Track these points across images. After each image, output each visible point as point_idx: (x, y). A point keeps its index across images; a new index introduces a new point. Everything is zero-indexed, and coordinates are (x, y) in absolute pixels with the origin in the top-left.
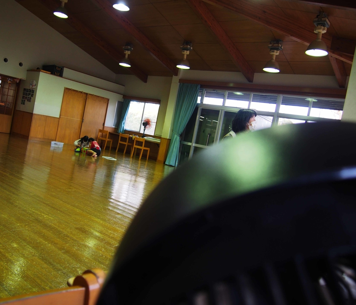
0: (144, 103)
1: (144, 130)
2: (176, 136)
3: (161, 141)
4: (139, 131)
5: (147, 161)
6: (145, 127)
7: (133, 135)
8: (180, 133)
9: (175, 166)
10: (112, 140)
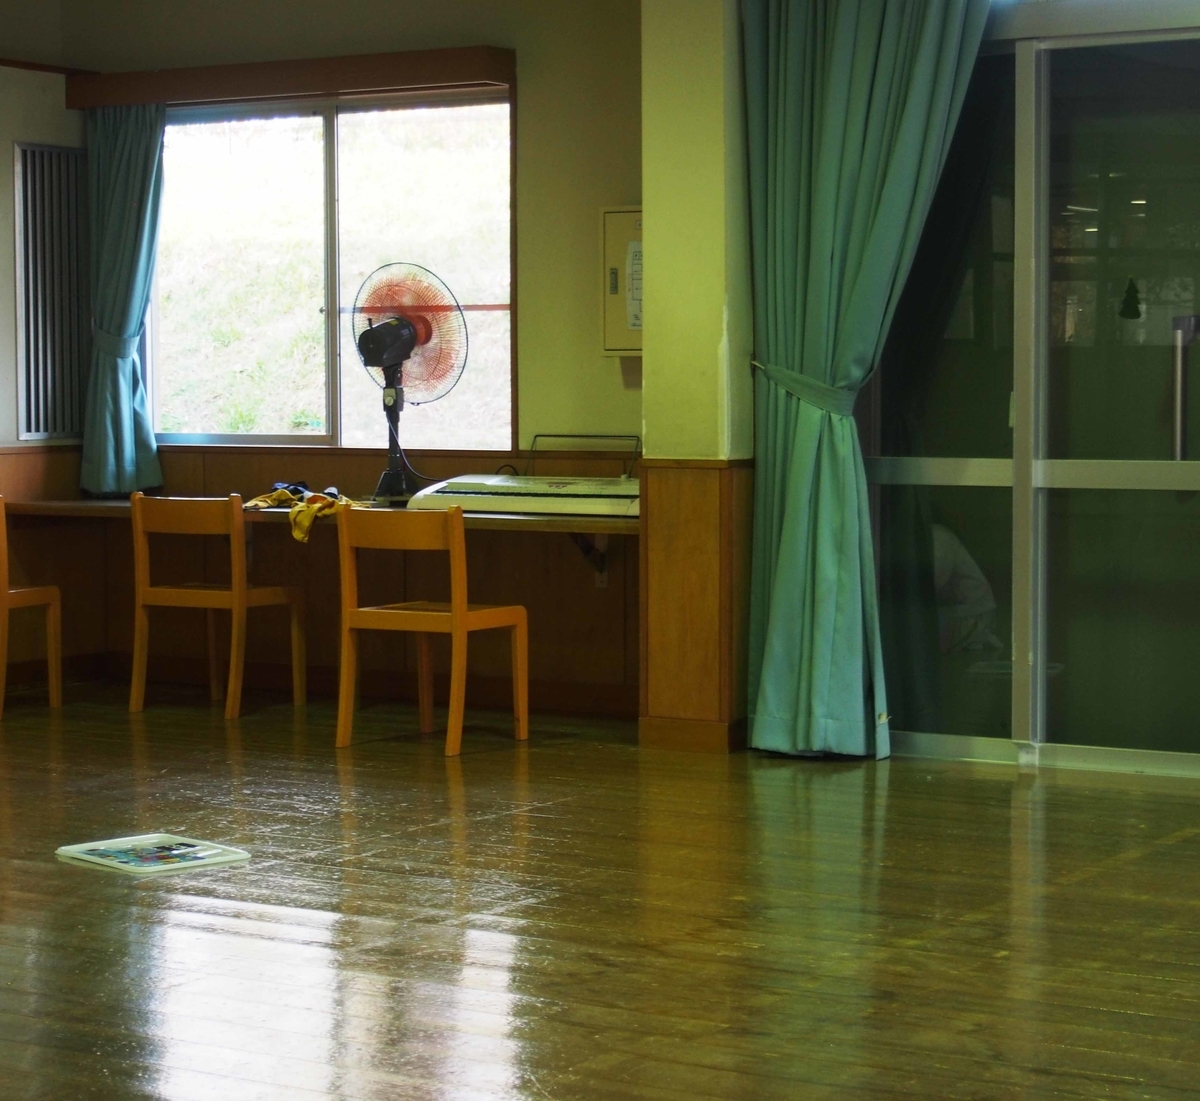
0: (317, 122)
1: (393, 412)
2: (811, 416)
3: (643, 497)
4: (321, 430)
5: (523, 752)
6: (393, 380)
7: (282, 489)
8: (857, 373)
9: (870, 756)
10: (51, 595)
